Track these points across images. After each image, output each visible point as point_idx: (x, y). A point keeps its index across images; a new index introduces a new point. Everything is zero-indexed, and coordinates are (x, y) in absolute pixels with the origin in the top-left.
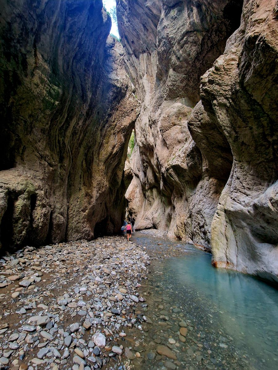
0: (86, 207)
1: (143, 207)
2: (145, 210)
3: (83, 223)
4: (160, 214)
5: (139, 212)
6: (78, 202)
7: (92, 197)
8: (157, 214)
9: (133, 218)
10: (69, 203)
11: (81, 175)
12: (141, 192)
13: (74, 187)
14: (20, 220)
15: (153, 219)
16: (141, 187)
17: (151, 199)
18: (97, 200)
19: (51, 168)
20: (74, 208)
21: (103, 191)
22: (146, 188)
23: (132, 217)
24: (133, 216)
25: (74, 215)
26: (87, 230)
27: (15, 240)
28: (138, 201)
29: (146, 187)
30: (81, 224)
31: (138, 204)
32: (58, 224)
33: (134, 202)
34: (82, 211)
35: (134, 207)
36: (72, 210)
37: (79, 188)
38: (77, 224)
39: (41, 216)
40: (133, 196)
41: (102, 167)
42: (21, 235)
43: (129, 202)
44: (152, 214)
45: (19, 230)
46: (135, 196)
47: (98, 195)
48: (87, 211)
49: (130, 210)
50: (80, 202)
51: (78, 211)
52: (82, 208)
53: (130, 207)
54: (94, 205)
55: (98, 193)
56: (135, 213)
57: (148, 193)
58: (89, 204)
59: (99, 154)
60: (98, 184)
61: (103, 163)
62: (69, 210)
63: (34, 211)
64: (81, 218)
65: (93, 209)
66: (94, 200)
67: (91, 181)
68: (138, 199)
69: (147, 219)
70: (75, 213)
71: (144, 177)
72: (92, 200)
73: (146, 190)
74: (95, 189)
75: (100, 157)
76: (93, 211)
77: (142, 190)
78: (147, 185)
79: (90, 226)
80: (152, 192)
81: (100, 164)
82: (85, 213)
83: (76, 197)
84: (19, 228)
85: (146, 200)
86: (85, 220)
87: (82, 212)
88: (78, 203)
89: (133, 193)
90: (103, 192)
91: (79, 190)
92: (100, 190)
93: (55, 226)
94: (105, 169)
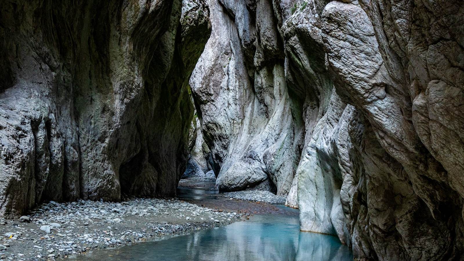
0: (105, 132)
1: (247, 121)
2: (252, 132)
3: (103, 161)
4: (285, 146)
5: (236, 136)
6: (91, 123)
7: (113, 114)
8: (277, 145)
9: (217, 155)
10: (78, 126)
11: (90, 72)
12: (241, 71)
13: (82, 98)
14: (43, 154)
15: (265, 157)
16: (241, 56)
17: (268, 99)
18: (122, 118)
19: (54, 74)
20: (87, 135)
21: (132, 98)
22: (256, 62)
23: (214, 151)
24: (217, 147)
25: (88, 147)
26: (110, 175)
27: (41, 177)
28: (231, 101)
29: (255, 60)
30: (100, 163)
31: (233, 110)
32: (72, 161)
33: (219, 102)
34: (99, 140)
35: (221, 120)
36: (84, 138)
37: (90, 99)
38: (95, 162)
39: (59, 150)
40: (217, 84)
41: (127, 47)
42: (46, 172)
43: (205, 103)
44: (266, 142)
45: (44, 166)
46: (224, 84)
47: (124, 107)
48: (107, 140)
49: (208, 128)
50: (95, 123)
51: (94, 140)
52: (99, 135)
53: (207, 119)
54: (117, 130)
55: (122, 103)
56: (221, 137)
57: (261, 80)
58: (110, 125)
59: (119, 17)
60: (122, 86)
61: (128, 38)
62: (80, 140)
63: (51, 143)
64: (99, 152)
65: (116, 136)
66: (117, 119)
67: (109, 80)
68: (232, 94)
69: (251, 157)
70: (89, 144)
71: (248, 23)
72: (114, 119)
73: (255, 68)
74: (118, 96)
75: (123, 25)
76: (116, 139)
77: (245, 64)
78: (257, 54)
79: (114, 168)
80: (270, 76)
81: (123, 40)
82: (104, 145)
83: (88, 116)
84: (44, 164)
85: (256, 101)
86: (106, 156)
87: (99, 143)
88: (93, 126)
89: (217, 76)
90: (132, 101)
91: (91, 101)
92: (125, 97)
93: (70, 164)
94: (134, 48)
